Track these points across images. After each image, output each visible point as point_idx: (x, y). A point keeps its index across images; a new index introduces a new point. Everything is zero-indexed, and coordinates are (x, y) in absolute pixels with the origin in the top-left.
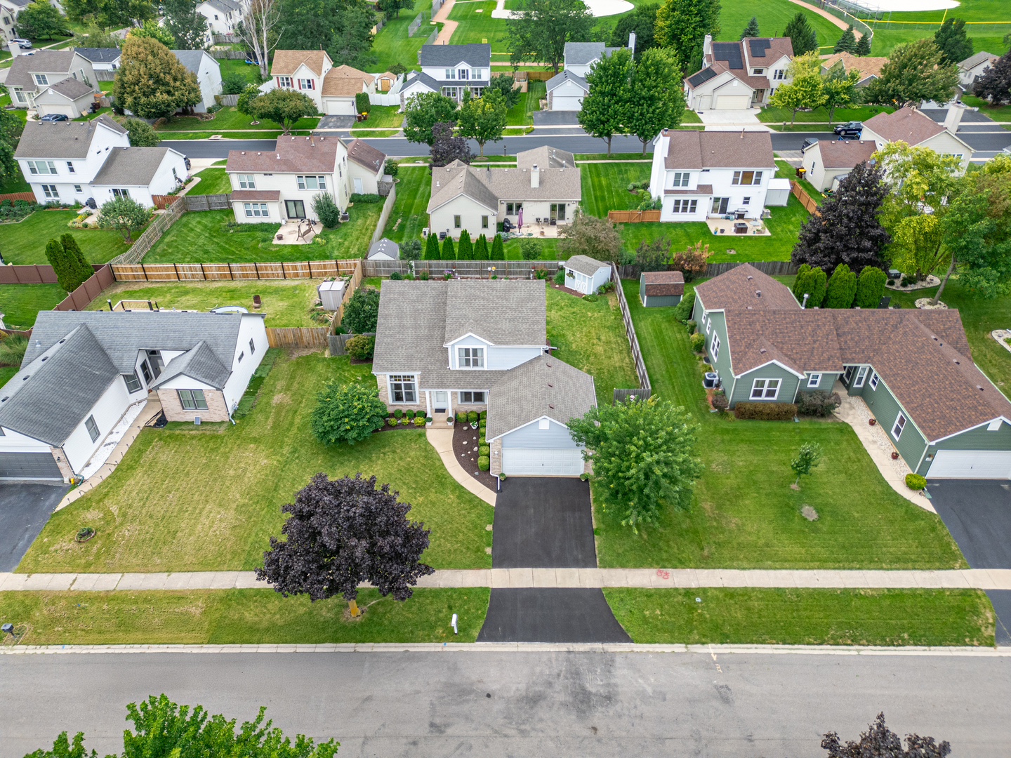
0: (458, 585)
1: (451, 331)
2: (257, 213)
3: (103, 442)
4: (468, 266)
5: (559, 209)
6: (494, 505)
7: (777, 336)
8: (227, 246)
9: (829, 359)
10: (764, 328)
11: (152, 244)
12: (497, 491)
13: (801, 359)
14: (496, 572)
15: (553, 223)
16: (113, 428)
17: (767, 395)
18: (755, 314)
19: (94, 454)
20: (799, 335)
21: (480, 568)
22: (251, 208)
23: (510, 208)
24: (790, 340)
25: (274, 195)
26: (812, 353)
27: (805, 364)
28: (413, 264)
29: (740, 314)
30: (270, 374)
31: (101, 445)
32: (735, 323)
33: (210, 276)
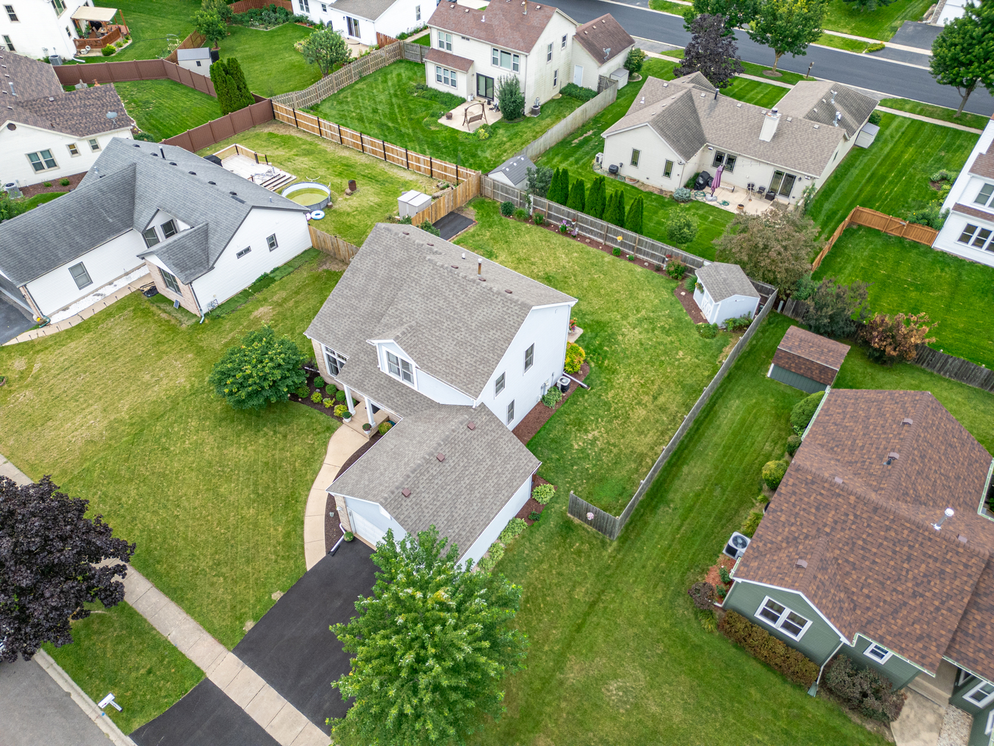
0: (184, 647)
1: (386, 325)
2: (446, 80)
3: (97, 290)
4: (592, 224)
5: (785, 181)
6: (309, 567)
7: (852, 550)
8: (397, 111)
9: (920, 638)
10: (839, 527)
11: (341, 87)
12: (328, 552)
13: (868, 609)
14: (231, 659)
15: (770, 197)
16: (116, 279)
17: (786, 626)
18: (839, 495)
19: (79, 300)
20: (894, 568)
21: (221, 642)
22: (441, 73)
23: (719, 158)
24: (870, 569)
25: (465, 64)
26: (896, 611)
27: (869, 622)
28: (532, 199)
29: (813, 482)
30: (285, 279)
31: (92, 292)
32: (794, 493)
33: (346, 142)
